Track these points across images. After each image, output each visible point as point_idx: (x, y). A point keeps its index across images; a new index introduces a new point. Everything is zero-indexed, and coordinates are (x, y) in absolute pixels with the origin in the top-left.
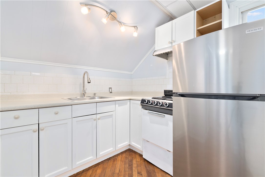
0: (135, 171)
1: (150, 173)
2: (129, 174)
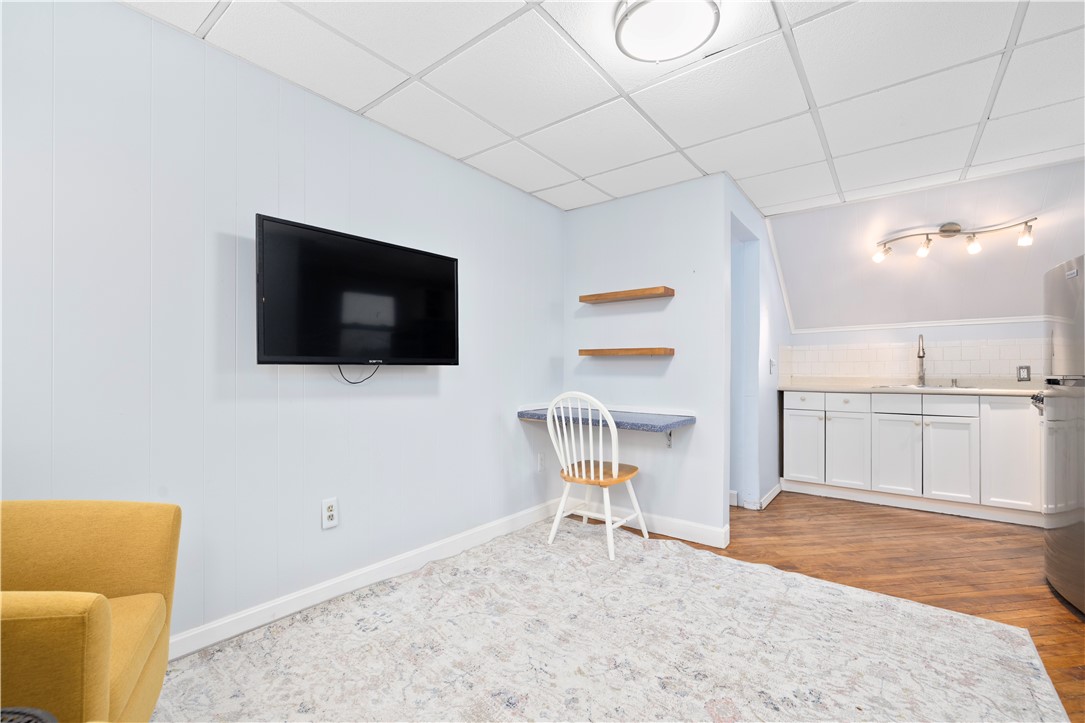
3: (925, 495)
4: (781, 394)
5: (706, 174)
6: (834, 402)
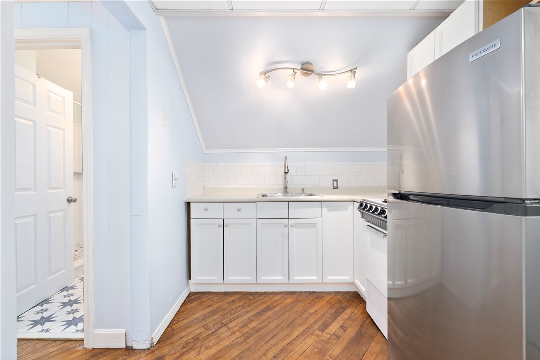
0: (339, 322)
1: (363, 336)
2: (325, 321)
3: (291, 281)
4: (188, 204)
6: (230, 212)
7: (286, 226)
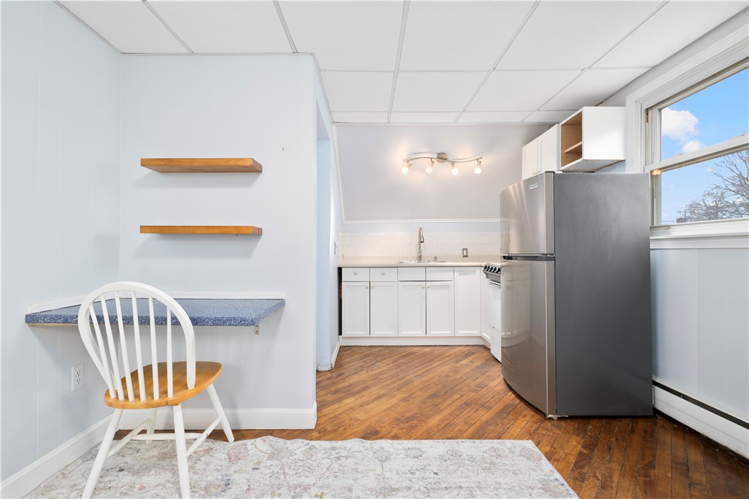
0: (469, 359)
3: (428, 335)
4: (340, 270)
5: (296, 52)
6: (376, 275)
7: (423, 288)
